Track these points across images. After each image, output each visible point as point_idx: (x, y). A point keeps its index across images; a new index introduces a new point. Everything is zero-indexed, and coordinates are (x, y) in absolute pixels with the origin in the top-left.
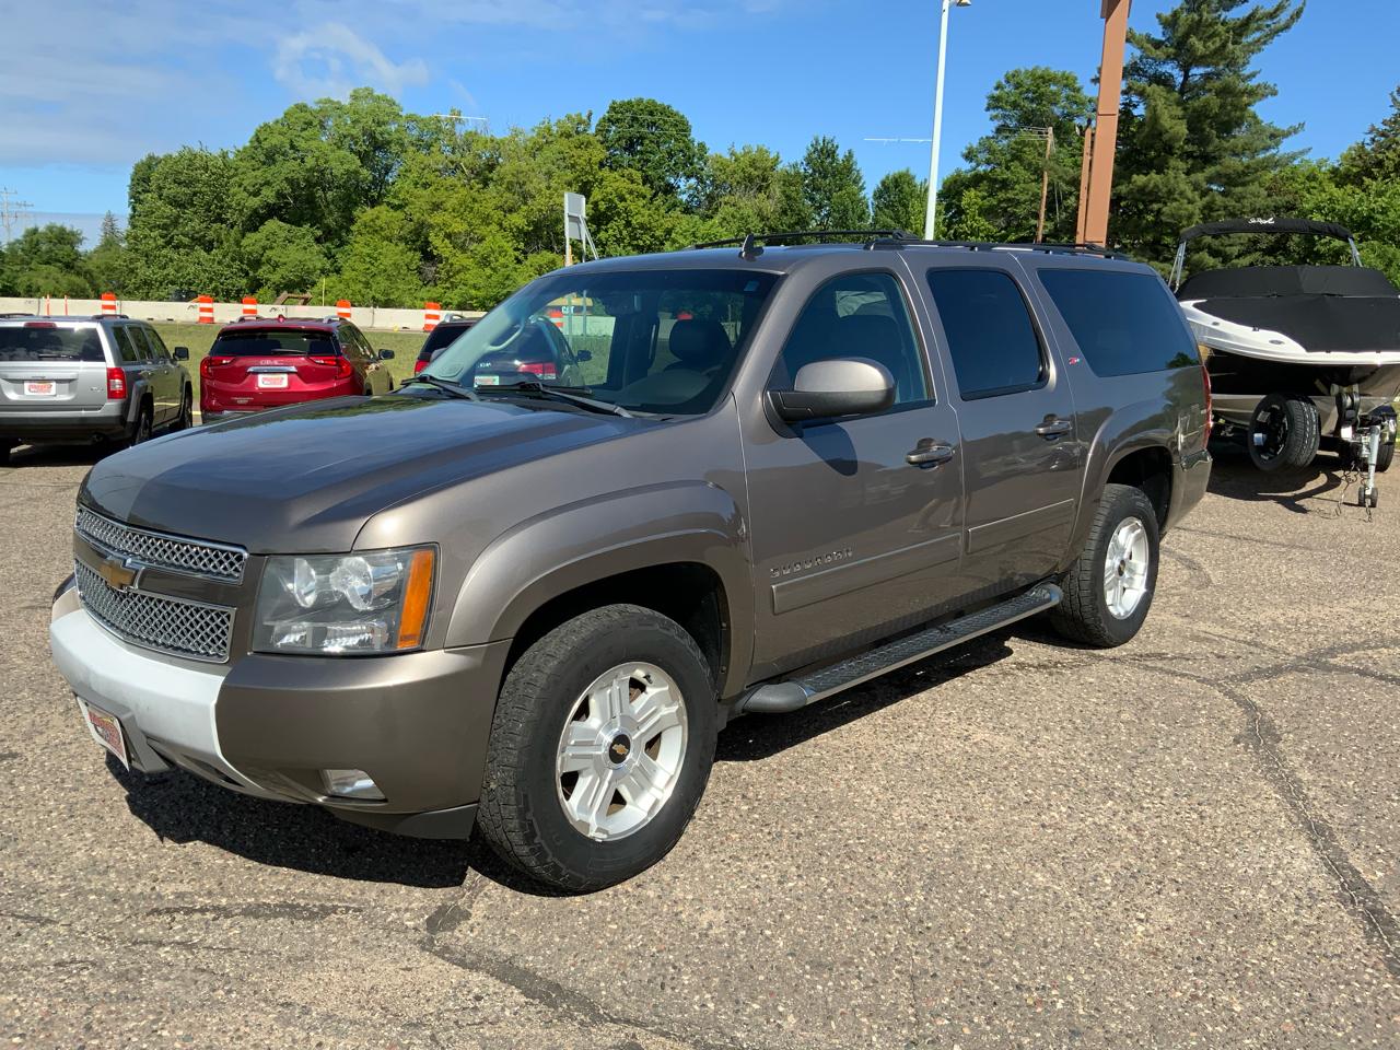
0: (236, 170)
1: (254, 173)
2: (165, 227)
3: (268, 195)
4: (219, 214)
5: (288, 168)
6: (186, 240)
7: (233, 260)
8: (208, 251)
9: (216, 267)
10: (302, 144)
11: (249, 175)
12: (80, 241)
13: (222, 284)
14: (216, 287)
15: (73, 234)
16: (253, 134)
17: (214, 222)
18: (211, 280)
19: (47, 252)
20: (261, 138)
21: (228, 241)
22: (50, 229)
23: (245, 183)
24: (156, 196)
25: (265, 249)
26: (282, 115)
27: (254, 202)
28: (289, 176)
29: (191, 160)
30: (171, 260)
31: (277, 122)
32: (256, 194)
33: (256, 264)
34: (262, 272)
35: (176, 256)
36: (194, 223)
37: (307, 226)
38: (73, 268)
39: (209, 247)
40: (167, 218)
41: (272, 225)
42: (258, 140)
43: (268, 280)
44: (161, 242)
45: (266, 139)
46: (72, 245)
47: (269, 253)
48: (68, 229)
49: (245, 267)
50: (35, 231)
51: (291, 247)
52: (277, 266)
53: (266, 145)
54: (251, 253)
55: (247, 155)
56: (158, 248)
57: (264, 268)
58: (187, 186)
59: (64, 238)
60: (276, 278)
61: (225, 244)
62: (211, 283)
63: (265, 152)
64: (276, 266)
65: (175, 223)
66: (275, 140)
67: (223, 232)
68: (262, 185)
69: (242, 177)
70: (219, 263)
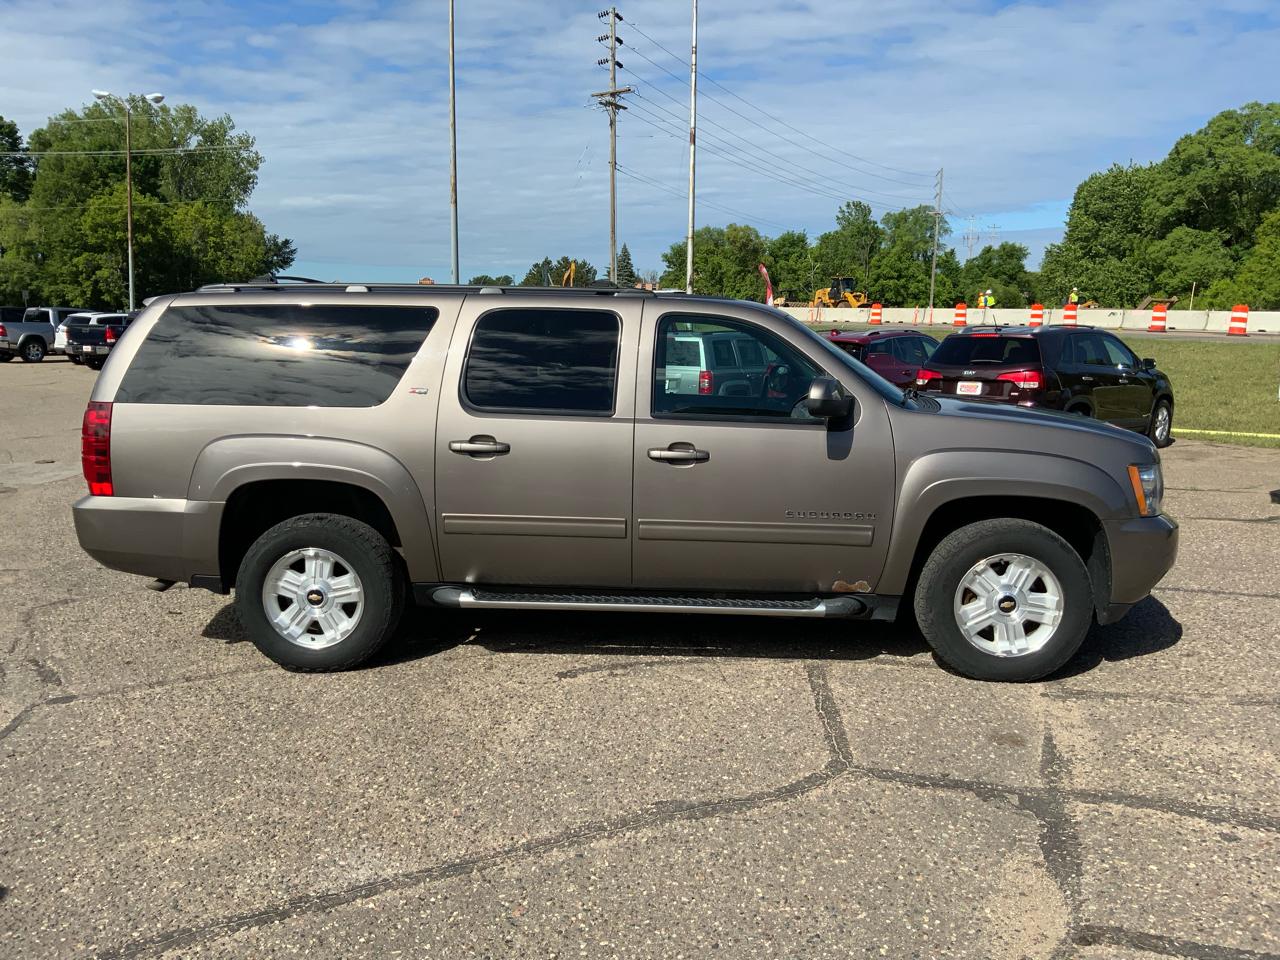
0: (1152, 182)
1: (1171, 183)
2: (1087, 239)
3: (1180, 203)
4: (1136, 225)
5: (1203, 175)
6: (1103, 250)
7: (1141, 266)
8: (1120, 260)
9: (1125, 274)
10: (1219, 151)
11: (1164, 185)
12: (1025, 256)
13: (1128, 289)
14: (1121, 292)
15: (1020, 249)
16: (1173, 147)
17: (1130, 232)
18: (1118, 286)
19: (997, 267)
20: (1180, 149)
21: (1139, 249)
22: (1003, 247)
23: (1159, 194)
24: (1082, 212)
25: (1169, 254)
26: (1206, 125)
27: (1165, 211)
28: (1201, 183)
29: (1117, 176)
30: (1087, 269)
31: (1200, 132)
32: (1167, 204)
33: (1159, 269)
34: (1162, 278)
35: (1090, 266)
36: (1111, 235)
37: (1215, 231)
38: (1015, 279)
39: (1121, 256)
40: (1089, 231)
41: (1180, 232)
42: (1178, 153)
43: (1167, 284)
44: (1080, 254)
45: (1184, 150)
46: (1019, 259)
47: (1171, 259)
48: (1018, 245)
49: (1151, 272)
50: (990, 249)
51: (1198, 251)
52: (1178, 271)
53: (1183, 156)
54: (1154, 260)
55: (1167, 167)
56: (1078, 259)
57: (1165, 273)
58: (1111, 201)
59: (1013, 254)
60: (1174, 282)
61: (1136, 252)
62: (1117, 288)
63: (1183, 162)
64: (1176, 271)
65: (1096, 235)
66: (1193, 150)
67: (1136, 241)
68: (1175, 194)
69: (1157, 188)
70: (1128, 270)
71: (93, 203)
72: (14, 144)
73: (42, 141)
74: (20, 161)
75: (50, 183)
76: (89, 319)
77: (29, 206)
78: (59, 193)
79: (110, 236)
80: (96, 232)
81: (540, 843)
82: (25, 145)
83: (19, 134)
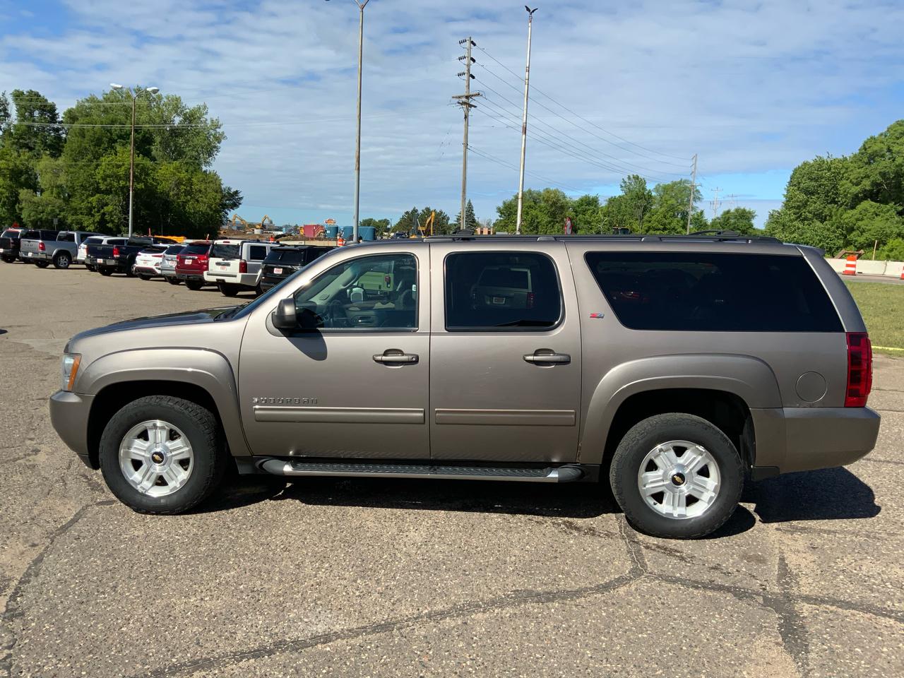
0: (847, 169)
1: (860, 170)
2: (798, 207)
3: (867, 184)
4: (834, 198)
5: (883, 165)
6: (810, 216)
7: (838, 228)
8: (822, 222)
9: (826, 233)
10: (895, 149)
11: (855, 172)
12: (753, 217)
13: (827, 244)
14: (823, 245)
15: (750, 213)
16: (862, 144)
17: (830, 203)
19: (733, 224)
20: (867, 147)
21: (836, 215)
22: (737, 210)
23: (851, 177)
24: (796, 188)
25: (858, 220)
26: (886, 130)
27: (855, 190)
28: (882, 171)
29: (820, 164)
30: (799, 228)
31: (882, 134)
32: (857, 184)
33: (851, 230)
34: (852, 236)
35: (801, 226)
36: (816, 205)
37: (892, 204)
38: (746, 233)
39: (823, 220)
40: (800, 201)
41: (867, 204)
42: (865, 148)
43: (856, 241)
44: (793, 217)
45: (870, 147)
46: (749, 219)
47: (860, 223)
48: (747, 210)
49: (844, 232)
50: (728, 212)
51: (879, 218)
52: (864, 231)
53: (869, 151)
54: (847, 224)
55: (856, 159)
56: (791, 221)
57: (854, 233)
58: (816, 181)
59: (745, 216)
60: (862, 240)
61: (834, 218)
62: (820, 242)
63: (869, 155)
64: (862, 232)
65: (805, 204)
66: (876, 147)
67: (834, 210)
68: (862, 178)
69: (850, 173)
70: (828, 230)
71: (105, 160)
72: (53, 118)
73: (72, 116)
74: (57, 130)
75: (75, 146)
76: (102, 241)
77: (61, 161)
78: (81, 153)
79: (115, 184)
80: (106, 181)
81: (437, 613)
82: (60, 119)
83: (57, 112)
